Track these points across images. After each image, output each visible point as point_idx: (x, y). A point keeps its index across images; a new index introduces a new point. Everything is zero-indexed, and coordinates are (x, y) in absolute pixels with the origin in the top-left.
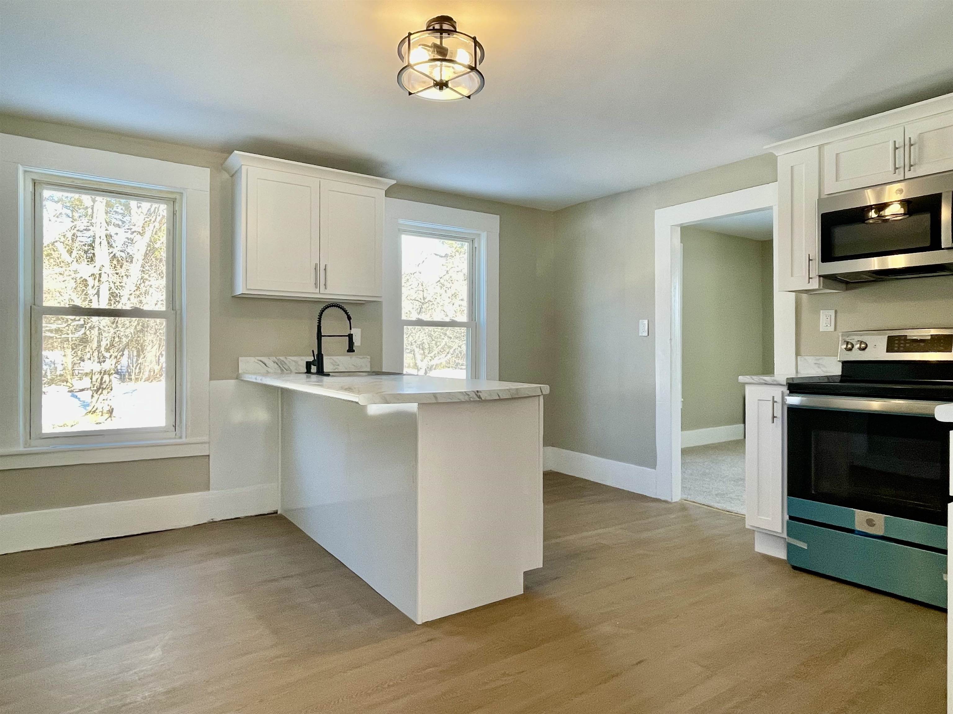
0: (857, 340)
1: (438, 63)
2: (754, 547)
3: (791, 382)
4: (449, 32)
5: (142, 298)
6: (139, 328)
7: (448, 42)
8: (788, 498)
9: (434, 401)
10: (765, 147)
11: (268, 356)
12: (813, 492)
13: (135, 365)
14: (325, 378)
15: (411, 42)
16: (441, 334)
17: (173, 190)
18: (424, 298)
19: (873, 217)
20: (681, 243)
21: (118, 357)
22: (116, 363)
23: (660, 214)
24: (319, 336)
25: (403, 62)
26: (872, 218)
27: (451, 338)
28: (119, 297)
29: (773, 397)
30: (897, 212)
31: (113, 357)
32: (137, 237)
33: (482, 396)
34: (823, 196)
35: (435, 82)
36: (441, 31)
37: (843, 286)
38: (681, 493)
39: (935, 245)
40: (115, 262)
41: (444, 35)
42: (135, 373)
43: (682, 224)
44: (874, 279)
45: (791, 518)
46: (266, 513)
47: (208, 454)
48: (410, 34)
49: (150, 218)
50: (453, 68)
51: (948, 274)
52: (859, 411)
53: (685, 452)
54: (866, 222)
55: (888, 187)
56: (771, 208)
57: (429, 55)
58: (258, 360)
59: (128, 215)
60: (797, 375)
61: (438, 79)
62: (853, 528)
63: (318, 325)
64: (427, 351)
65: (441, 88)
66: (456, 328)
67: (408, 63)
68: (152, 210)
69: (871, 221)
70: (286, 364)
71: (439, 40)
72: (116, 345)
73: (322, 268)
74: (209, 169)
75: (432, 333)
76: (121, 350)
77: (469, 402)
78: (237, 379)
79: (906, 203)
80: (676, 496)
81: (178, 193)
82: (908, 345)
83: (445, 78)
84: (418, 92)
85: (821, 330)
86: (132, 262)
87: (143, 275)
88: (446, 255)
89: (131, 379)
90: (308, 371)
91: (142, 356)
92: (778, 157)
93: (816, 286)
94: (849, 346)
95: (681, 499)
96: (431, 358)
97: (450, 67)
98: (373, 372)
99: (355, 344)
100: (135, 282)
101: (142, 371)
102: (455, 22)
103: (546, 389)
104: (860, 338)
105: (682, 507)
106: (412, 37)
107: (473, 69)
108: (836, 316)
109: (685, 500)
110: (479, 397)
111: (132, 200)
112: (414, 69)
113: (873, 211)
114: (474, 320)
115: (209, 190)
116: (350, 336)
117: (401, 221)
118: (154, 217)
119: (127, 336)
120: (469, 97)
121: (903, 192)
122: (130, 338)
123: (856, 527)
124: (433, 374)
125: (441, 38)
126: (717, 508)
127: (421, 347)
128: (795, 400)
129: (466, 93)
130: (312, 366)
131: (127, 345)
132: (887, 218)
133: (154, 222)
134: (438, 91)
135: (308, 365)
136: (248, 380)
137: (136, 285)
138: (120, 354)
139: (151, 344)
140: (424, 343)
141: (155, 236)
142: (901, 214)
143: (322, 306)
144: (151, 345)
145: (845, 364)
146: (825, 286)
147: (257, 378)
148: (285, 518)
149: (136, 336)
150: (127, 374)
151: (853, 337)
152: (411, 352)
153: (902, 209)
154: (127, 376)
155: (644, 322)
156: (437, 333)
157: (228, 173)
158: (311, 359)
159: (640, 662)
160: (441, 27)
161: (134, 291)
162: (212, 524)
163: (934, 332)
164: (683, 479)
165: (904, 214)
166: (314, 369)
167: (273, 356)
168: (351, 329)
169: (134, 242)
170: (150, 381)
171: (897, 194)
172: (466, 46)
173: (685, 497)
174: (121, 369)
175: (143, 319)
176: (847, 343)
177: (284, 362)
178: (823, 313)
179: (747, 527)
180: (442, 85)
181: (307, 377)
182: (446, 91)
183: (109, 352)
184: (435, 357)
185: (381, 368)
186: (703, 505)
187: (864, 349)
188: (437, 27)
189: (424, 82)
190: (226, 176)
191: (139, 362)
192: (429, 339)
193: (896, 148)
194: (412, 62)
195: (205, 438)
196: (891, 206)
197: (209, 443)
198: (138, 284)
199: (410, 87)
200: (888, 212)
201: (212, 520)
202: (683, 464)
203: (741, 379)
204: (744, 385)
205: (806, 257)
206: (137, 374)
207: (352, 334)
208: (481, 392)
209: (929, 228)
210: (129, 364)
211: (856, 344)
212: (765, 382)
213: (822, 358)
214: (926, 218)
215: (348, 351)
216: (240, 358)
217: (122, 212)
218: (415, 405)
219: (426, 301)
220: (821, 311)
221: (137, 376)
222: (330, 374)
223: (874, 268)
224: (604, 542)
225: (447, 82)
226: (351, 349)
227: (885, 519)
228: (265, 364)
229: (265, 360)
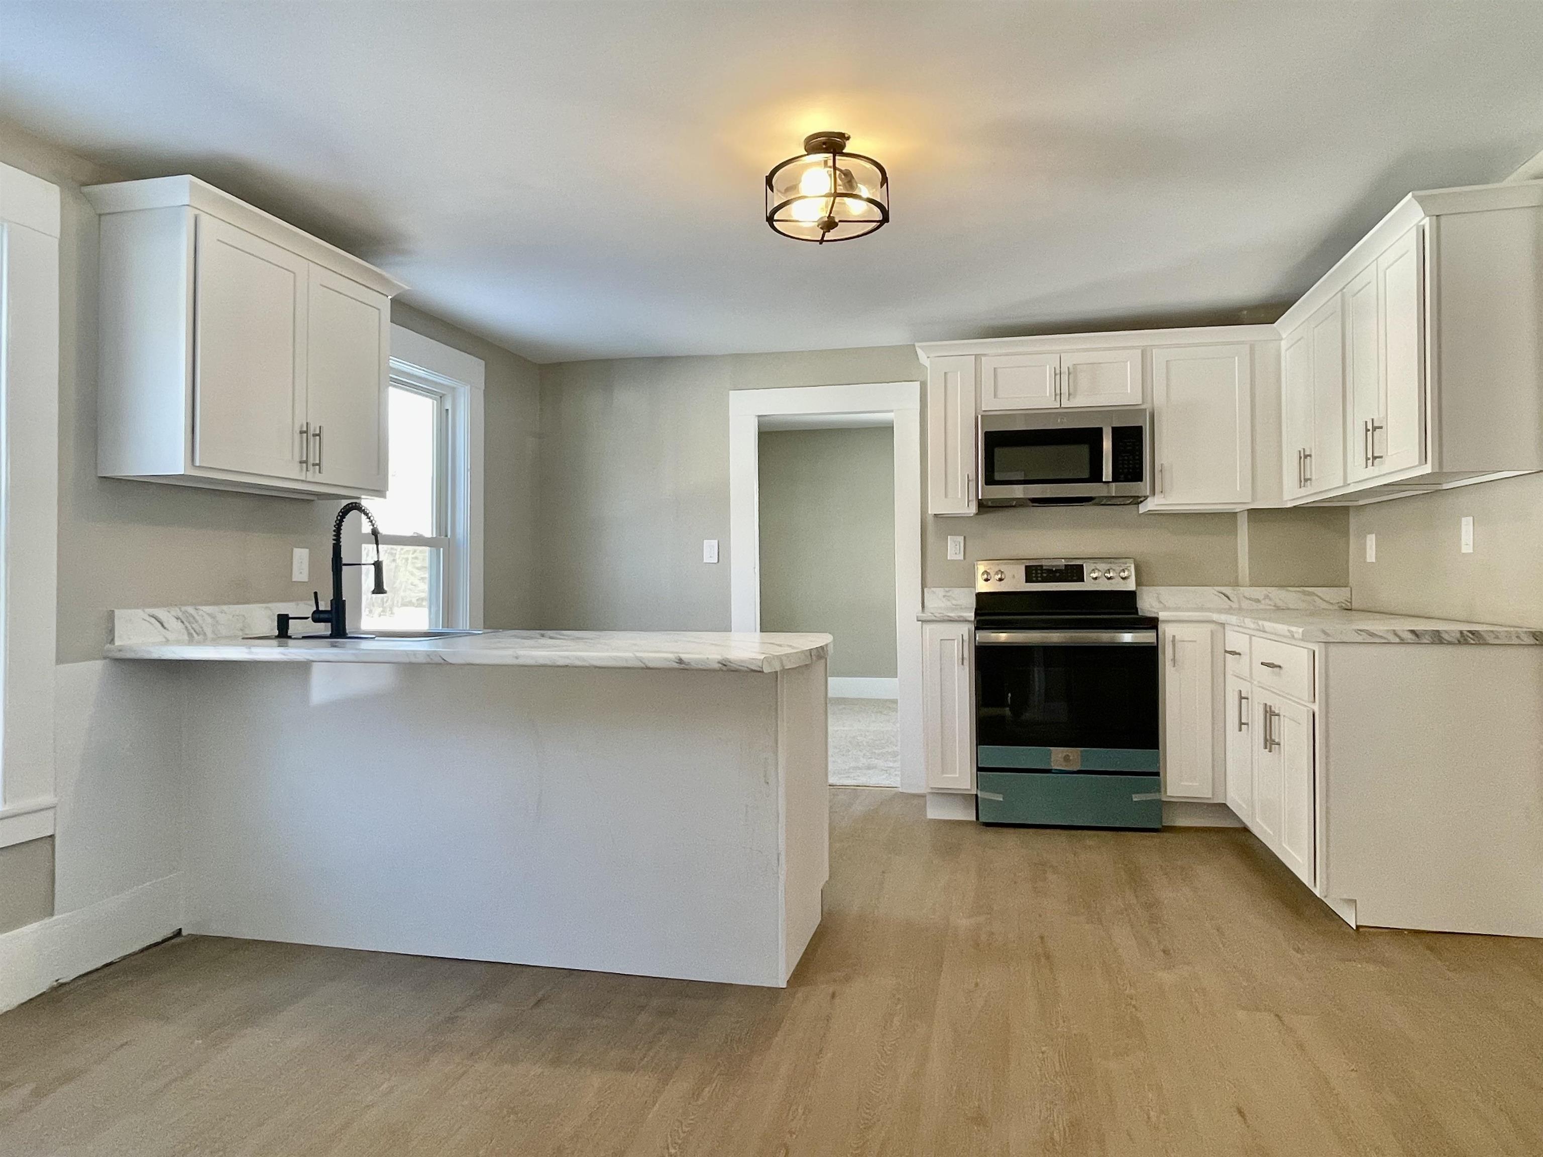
0: (993, 569)
2: (925, 815)
8: (976, 749)
11: (166, 606)
23: (736, 397)
24: (337, 565)
29: (962, 635)
34: (982, 413)
39: (1093, 477)
45: (980, 769)
46: (159, 940)
47: (50, 833)
58: (147, 614)
62: (1051, 768)
63: (335, 544)
70: (197, 622)
74: (58, 189)
82: (1045, 575)
85: (949, 559)
90: (286, 634)
93: (972, 512)
94: (986, 576)
104: (996, 568)
108: (965, 543)
114: (443, 533)
115: (58, 235)
123: (1051, 765)
135: (282, 622)
151: (989, 567)
155: (711, 544)
162: (55, 994)
163: (1067, 562)
167: (176, 604)
176: (986, 573)
177: (194, 618)
178: (949, 539)
187: (1002, 580)
193: (1056, 374)
195: (48, 799)
197: (54, 807)
201: (57, 984)
205: (963, 478)
209: (1088, 460)
211: (993, 574)
213: (950, 590)
214: (1085, 449)
216: (118, 612)
220: (947, 537)
227: (1081, 752)
228: (163, 625)
229: (161, 613)
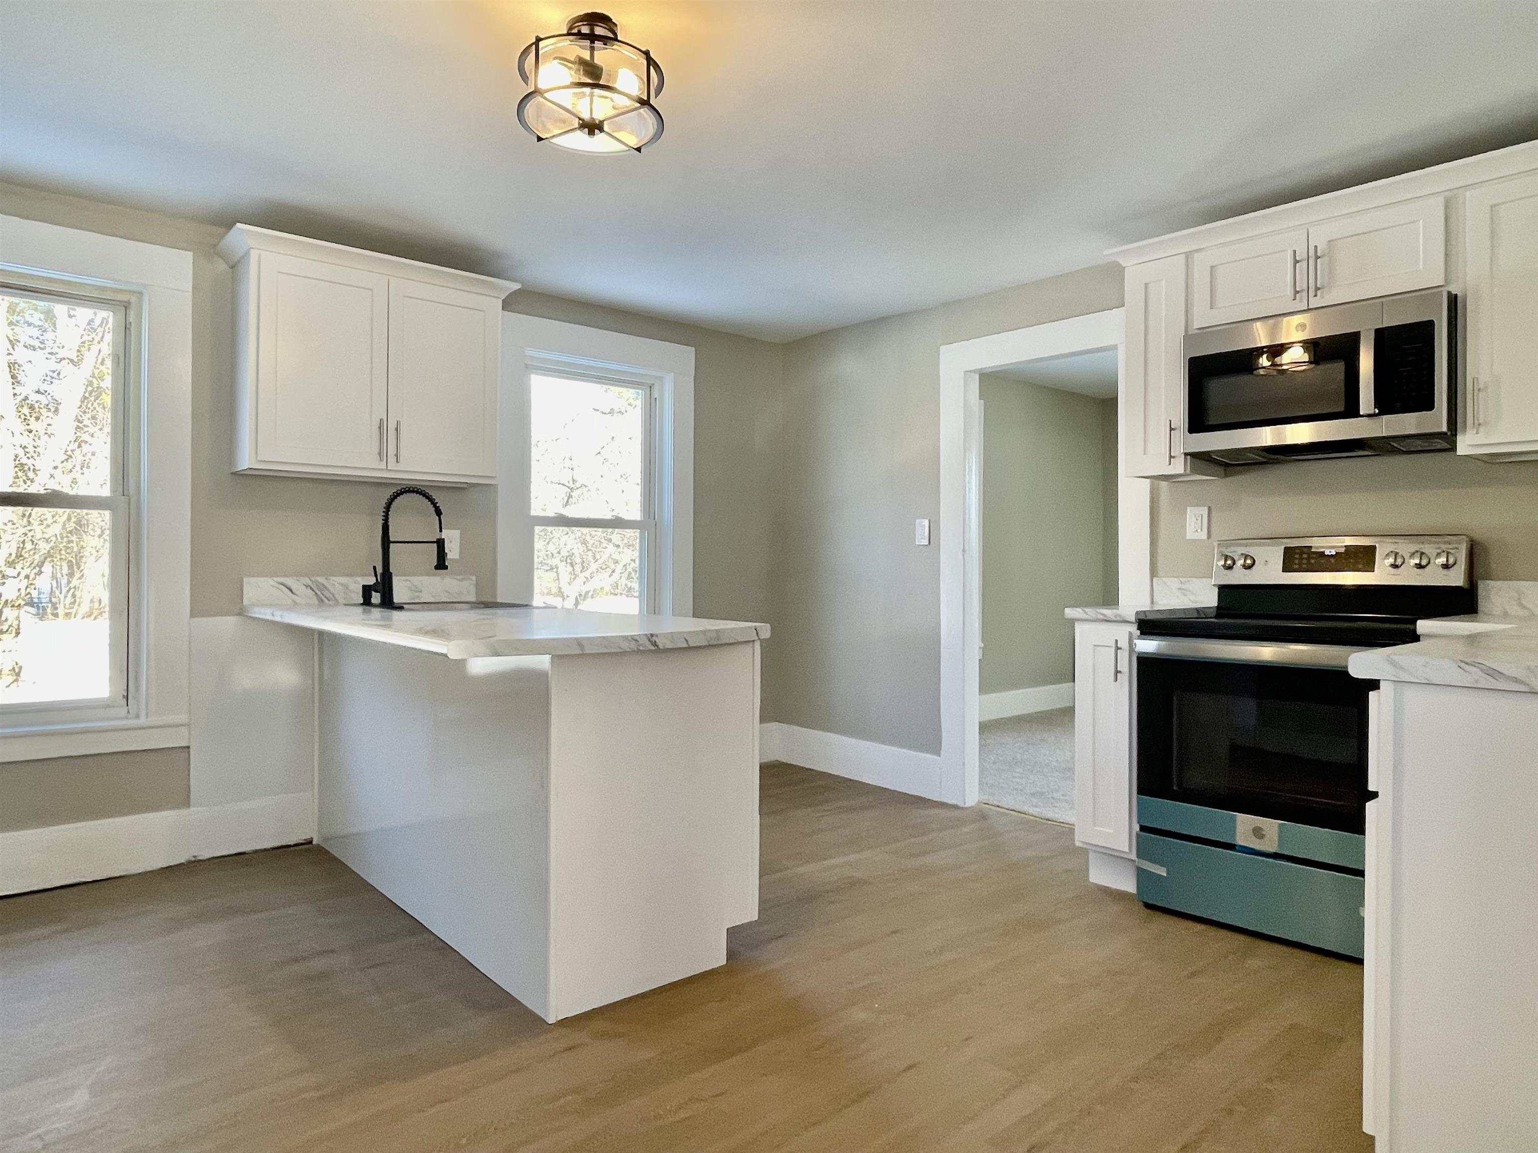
0: (1240, 553)
1: (587, 90)
2: (1088, 876)
3: (1142, 617)
4: (604, 39)
5: (76, 474)
6: (71, 526)
7: (603, 56)
8: (1138, 800)
9: (579, 652)
10: (1106, 252)
11: (297, 576)
12: (1175, 788)
13: (64, 591)
14: (396, 614)
15: (541, 52)
16: (603, 540)
17: (122, 287)
18: (573, 480)
19: (1264, 365)
20: (980, 399)
21: (32, 576)
22: (27, 587)
23: (946, 352)
24: (386, 542)
25: (527, 85)
26: (1264, 368)
27: (618, 546)
28: (33, 471)
29: (1117, 641)
30: (1297, 359)
31: (22, 576)
32: (66, 369)
33: (658, 643)
34: (1190, 332)
35: (581, 122)
36: (592, 38)
37: (1221, 469)
38: (979, 793)
39: (1351, 410)
40: (26, 410)
41: (598, 44)
42: (65, 605)
43: (981, 369)
44: (1264, 460)
45: (1143, 828)
46: (292, 843)
47: (185, 744)
48: (539, 40)
49: (92, 336)
50: (612, 100)
51: (1370, 454)
52: (1242, 663)
53: (984, 727)
54: (1255, 372)
55: (1286, 319)
56: (1114, 348)
57: (571, 75)
58: (278, 583)
59: (50, 329)
60: (1152, 607)
61: (586, 116)
62: (1233, 843)
63: (383, 524)
64: (578, 568)
65: (591, 133)
66: (627, 530)
67: (536, 86)
68: (98, 321)
69: (1262, 372)
70: (327, 589)
71: (588, 52)
72: (26, 555)
73: (392, 427)
74: (191, 254)
75: (588, 538)
76: (37, 565)
77: (638, 652)
78: (239, 614)
79: (1311, 345)
80: (971, 798)
81: (134, 292)
82: (1313, 561)
83: (598, 116)
84: (553, 136)
85: (1187, 538)
86: (56, 411)
87: (79, 434)
88: (612, 409)
89: (56, 615)
90: (367, 602)
91: (77, 575)
92: (1126, 269)
93: (1181, 470)
94: (1229, 562)
95: (979, 802)
96: (585, 580)
97: (606, 98)
98: (482, 603)
99: (448, 557)
100: (64, 447)
101: (78, 600)
102: (616, 25)
103: (766, 630)
104: (1244, 550)
105: (980, 815)
106: (542, 44)
107: (645, 103)
108: (1209, 516)
109: (985, 804)
110: (655, 644)
111: (58, 303)
112: (546, 99)
113: (1265, 356)
114: (652, 517)
115: (190, 289)
116: (440, 543)
117: (530, 352)
118: (100, 335)
119: (47, 541)
120: (639, 150)
121: (1306, 328)
122: (52, 543)
123: (1238, 838)
124: (584, 606)
125: (592, 49)
126: (1032, 815)
127: (569, 561)
128: (1150, 646)
129: (634, 142)
130: (373, 593)
131: (49, 555)
132: (1284, 367)
133: (99, 343)
134: (587, 136)
135: (367, 591)
136: (258, 616)
137: (66, 451)
138: (35, 571)
139: (95, 554)
140: (573, 554)
141: (101, 368)
142: (1304, 362)
143: (390, 492)
144: (93, 557)
145: (1224, 590)
146: (1194, 471)
147: (275, 613)
148: (327, 852)
149: (65, 539)
150: (50, 605)
151: (1232, 549)
152: (552, 569)
153: (1306, 355)
154: (49, 610)
155: (923, 524)
156: (596, 538)
157: (225, 261)
158: (371, 581)
159: (910, 1067)
160: (592, 30)
161: (62, 462)
162: (193, 866)
163: (1349, 541)
164: (982, 771)
165: (1310, 362)
166: (376, 598)
167: (306, 575)
168: (441, 531)
169: (61, 376)
170: (93, 617)
171: (1298, 331)
172: (633, 65)
173: (985, 798)
174: (39, 598)
175: (78, 511)
176: (1226, 558)
177: (325, 586)
178: (1191, 511)
179: (1078, 844)
180: (592, 127)
181: (364, 612)
182: (599, 137)
183: (15, 568)
184: (591, 578)
185: (495, 596)
186: (1011, 810)
187: (1250, 567)
188: (585, 30)
189: (564, 121)
190: (222, 266)
191: (72, 585)
192: (582, 548)
193: (1296, 262)
194: (541, 85)
195: (183, 718)
196: (1290, 351)
197: (188, 725)
198: (69, 449)
199: (540, 128)
200: (1286, 358)
201: (193, 859)
202: (983, 747)
203: (1069, 612)
204: (1072, 622)
205: (1165, 426)
206: (67, 606)
207: (444, 539)
208: (657, 636)
209: (1342, 384)
210: (54, 589)
211: (1239, 559)
212: (1105, 618)
213: (1188, 581)
214: (1338, 369)
215: (437, 568)
216: (245, 579)
217: (41, 323)
218: (547, 658)
219: (578, 485)
220: (1188, 509)
221: (69, 608)
222: (405, 606)
223: (1266, 443)
224: (858, 875)
225: (602, 122)
226: (441, 564)
227: (1280, 825)
228: (291, 590)
229: (289, 581)
